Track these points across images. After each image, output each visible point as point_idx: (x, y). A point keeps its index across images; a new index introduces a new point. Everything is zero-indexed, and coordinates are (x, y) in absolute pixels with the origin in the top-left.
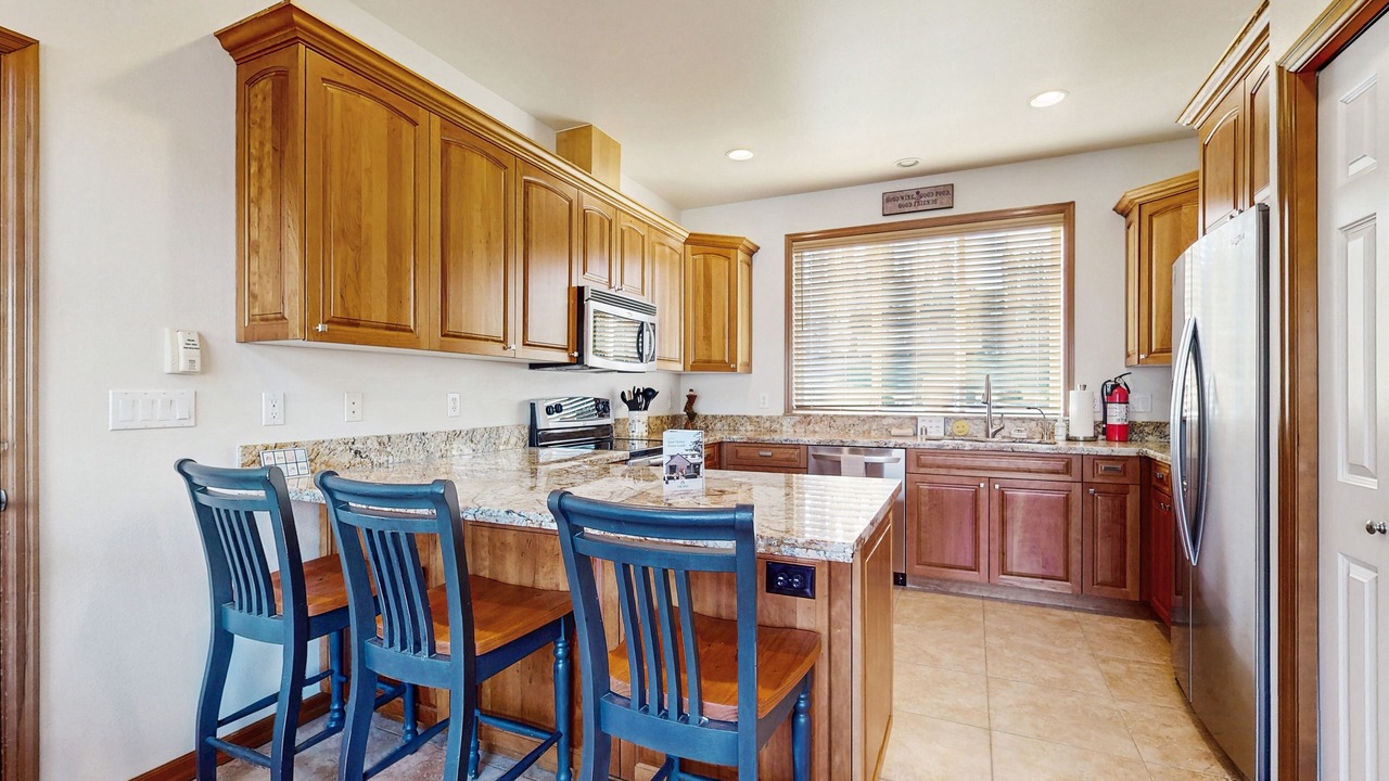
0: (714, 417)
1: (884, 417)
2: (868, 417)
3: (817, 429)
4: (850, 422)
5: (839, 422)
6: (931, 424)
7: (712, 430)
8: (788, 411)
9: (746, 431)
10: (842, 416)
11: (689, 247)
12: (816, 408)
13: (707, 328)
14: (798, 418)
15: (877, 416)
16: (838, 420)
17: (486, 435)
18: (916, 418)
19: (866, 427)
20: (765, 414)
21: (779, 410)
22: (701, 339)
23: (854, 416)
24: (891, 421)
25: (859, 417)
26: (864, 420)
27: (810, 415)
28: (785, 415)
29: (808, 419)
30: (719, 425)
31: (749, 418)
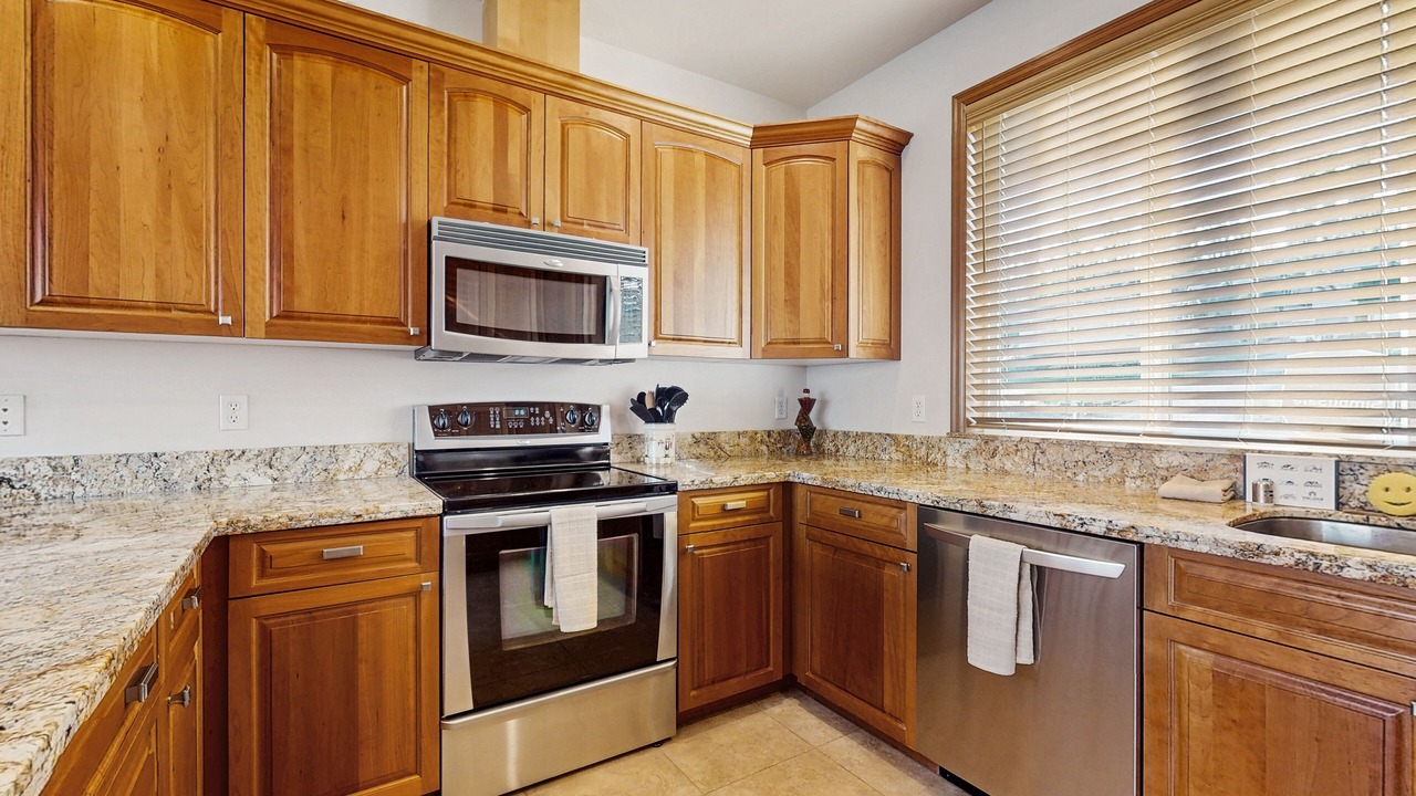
0: (846, 434)
1: (1159, 449)
2: (1117, 447)
3: (1008, 466)
4: (1078, 456)
5: (1052, 454)
6: (1288, 475)
7: (844, 456)
8: (959, 426)
9: (890, 460)
10: (1059, 443)
11: (759, 152)
12: (1011, 423)
13: (792, 283)
14: (973, 443)
15: (1139, 447)
16: (1051, 451)
17: (305, 458)
18: (1241, 457)
19: (1114, 469)
20: (919, 432)
21: (942, 427)
22: (781, 303)
23: (1084, 444)
24: (1176, 460)
25: (1095, 446)
26: (1109, 454)
27: (994, 438)
28: (950, 435)
29: (992, 445)
30: (852, 449)
31: (894, 438)
